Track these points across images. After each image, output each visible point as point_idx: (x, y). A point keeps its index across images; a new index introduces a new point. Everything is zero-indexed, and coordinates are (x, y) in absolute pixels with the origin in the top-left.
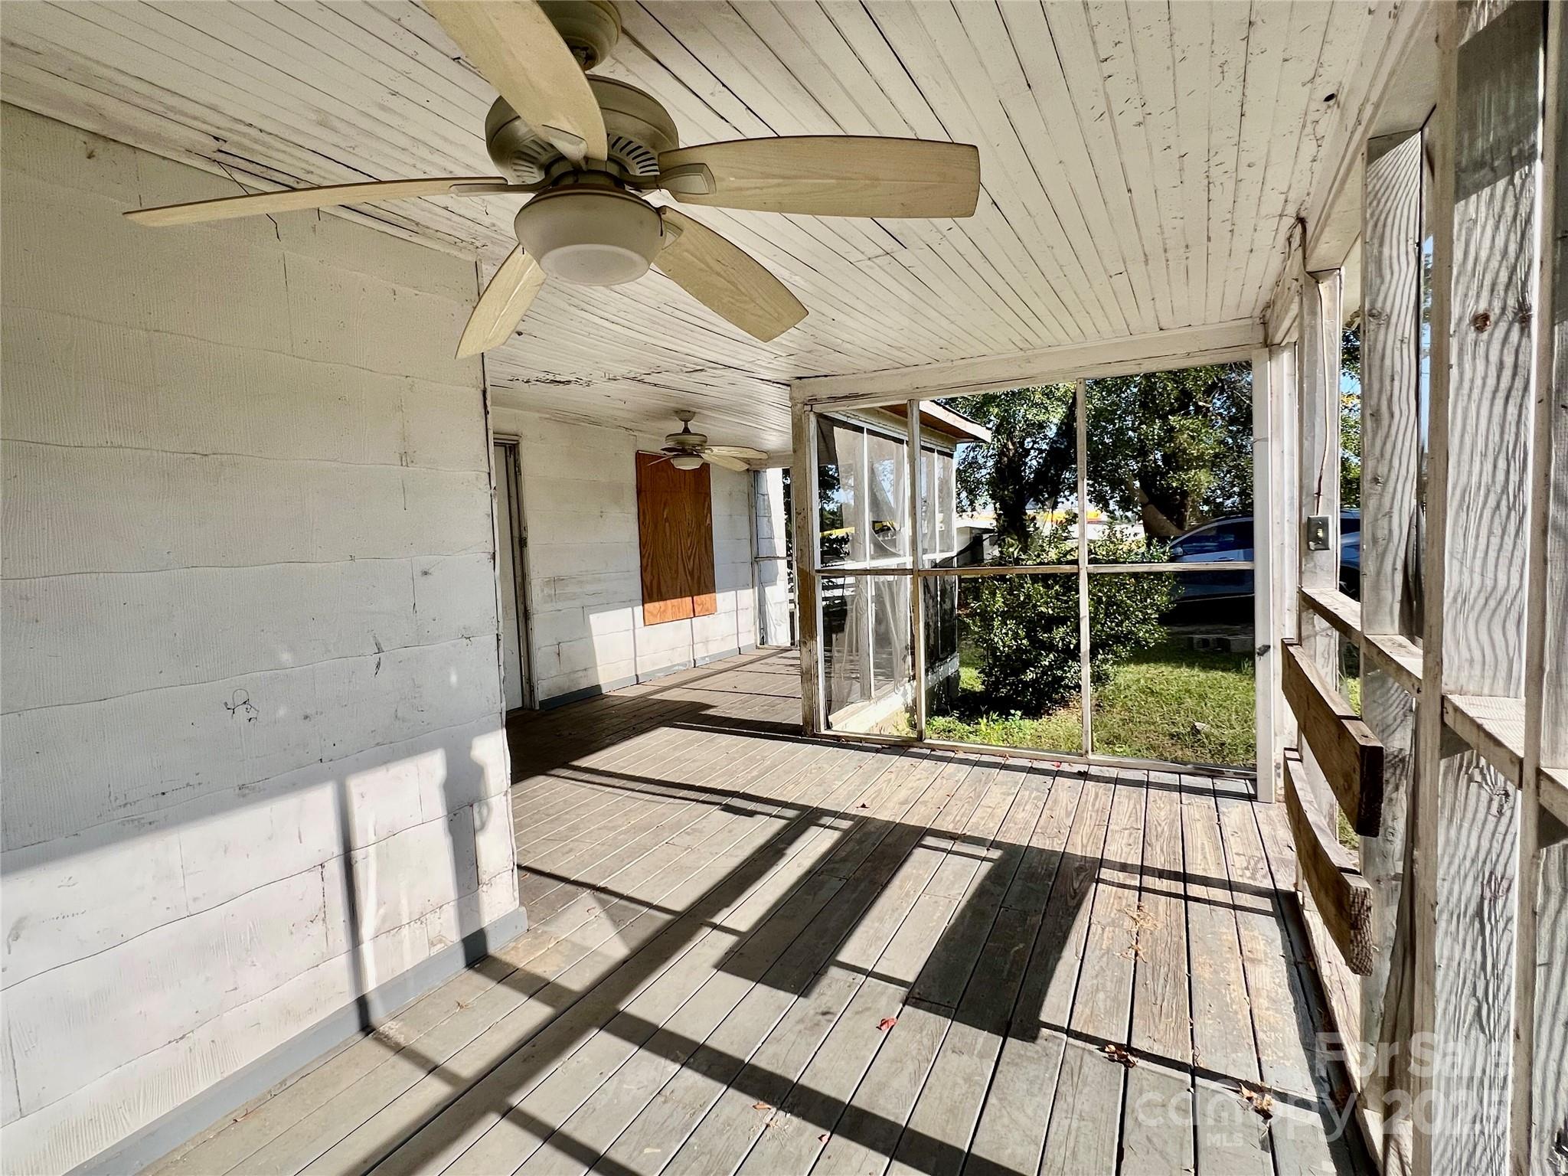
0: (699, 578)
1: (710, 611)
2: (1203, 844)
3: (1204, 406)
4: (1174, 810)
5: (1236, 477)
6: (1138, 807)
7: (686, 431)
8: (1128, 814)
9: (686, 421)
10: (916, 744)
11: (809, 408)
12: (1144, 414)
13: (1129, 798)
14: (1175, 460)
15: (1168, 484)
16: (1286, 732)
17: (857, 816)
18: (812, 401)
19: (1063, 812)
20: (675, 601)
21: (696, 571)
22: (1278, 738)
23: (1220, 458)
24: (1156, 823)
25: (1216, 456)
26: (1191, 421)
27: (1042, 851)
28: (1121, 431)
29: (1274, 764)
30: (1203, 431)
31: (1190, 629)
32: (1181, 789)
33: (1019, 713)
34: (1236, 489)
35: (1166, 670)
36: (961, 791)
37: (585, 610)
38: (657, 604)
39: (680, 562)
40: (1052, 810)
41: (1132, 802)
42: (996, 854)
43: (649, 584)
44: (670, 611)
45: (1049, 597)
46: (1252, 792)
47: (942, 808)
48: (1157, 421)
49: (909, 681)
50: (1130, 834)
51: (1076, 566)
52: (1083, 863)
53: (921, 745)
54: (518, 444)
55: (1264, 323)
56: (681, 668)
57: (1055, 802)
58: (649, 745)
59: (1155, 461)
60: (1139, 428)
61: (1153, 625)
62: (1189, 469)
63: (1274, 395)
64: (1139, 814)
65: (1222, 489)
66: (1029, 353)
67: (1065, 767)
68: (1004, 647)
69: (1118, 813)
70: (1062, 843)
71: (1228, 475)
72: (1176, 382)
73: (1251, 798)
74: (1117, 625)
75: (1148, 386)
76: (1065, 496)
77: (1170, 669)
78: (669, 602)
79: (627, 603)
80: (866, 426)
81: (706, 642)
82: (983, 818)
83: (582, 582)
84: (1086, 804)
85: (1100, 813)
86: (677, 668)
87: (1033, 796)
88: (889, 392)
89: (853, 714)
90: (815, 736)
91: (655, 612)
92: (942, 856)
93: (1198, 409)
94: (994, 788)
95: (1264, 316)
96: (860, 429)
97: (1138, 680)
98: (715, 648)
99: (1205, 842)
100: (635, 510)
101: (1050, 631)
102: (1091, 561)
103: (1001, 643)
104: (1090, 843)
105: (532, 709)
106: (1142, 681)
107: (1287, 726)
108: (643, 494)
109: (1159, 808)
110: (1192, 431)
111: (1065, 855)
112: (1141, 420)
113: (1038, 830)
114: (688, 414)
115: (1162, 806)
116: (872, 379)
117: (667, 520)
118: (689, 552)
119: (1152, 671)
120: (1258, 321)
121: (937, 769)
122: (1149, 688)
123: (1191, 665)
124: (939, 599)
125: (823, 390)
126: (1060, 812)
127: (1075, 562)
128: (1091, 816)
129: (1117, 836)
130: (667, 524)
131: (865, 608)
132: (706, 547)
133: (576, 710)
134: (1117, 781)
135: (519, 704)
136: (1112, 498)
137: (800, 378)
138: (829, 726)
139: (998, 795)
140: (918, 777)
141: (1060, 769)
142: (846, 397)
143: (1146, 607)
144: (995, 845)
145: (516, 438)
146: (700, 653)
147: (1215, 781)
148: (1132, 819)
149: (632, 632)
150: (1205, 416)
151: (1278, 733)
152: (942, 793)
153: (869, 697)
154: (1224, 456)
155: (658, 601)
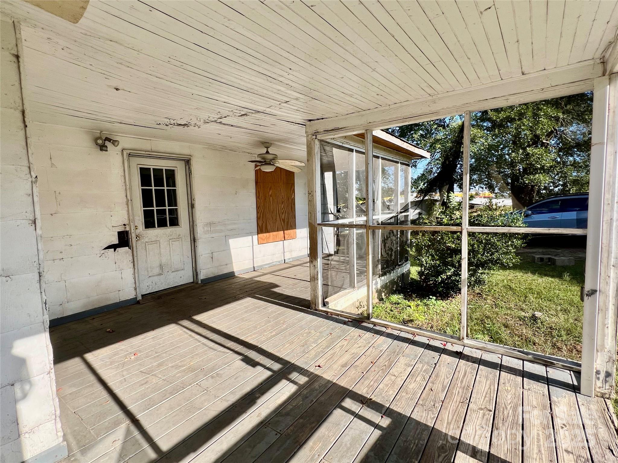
0: (288, 222)
1: (293, 238)
2: (538, 434)
3: (546, 143)
4: (517, 394)
5: (561, 177)
6: (492, 388)
7: (267, 152)
8: (484, 394)
9: (267, 148)
10: (366, 321)
11: (314, 137)
12: (514, 147)
13: (487, 378)
14: (530, 170)
15: (524, 181)
16: (606, 350)
17: (313, 373)
18: (316, 134)
19: (440, 386)
20: (275, 233)
21: (286, 220)
22: (599, 354)
23: (554, 168)
24: (503, 405)
25: (551, 167)
26: (538, 150)
27: (418, 423)
28: (502, 156)
29: (595, 371)
30: (545, 155)
31: (534, 250)
32: (523, 374)
33: (434, 298)
34: (561, 183)
35: (519, 275)
36: (381, 360)
37: (227, 237)
38: (265, 235)
39: (278, 215)
40: (433, 383)
41: (488, 382)
42: (385, 422)
43: (261, 226)
44: (272, 237)
45: (453, 239)
46: (576, 383)
47: (365, 373)
48: (520, 150)
49: (379, 277)
50: (484, 415)
51: (460, 227)
52: (445, 443)
53: (369, 322)
54: (190, 160)
55: (603, 62)
56: (277, 263)
57: (437, 376)
58: (236, 308)
59: (519, 169)
60: (511, 154)
61: (512, 256)
62: (536, 173)
63: (611, 111)
64: (492, 395)
65: (553, 183)
66: (434, 97)
67: (449, 347)
68: (426, 264)
69: (478, 393)
70: (433, 418)
71: (557, 176)
72: (531, 131)
73: (576, 389)
74: (491, 255)
75: (517, 133)
76: (474, 186)
77: (521, 274)
78: (271, 233)
79: (251, 234)
80: (355, 148)
81: (291, 251)
82: (387, 385)
83: (225, 224)
84: (457, 380)
85: (465, 390)
86: (275, 263)
87: (424, 369)
88: (355, 126)
89: (342, 296)
90: (316, 310)
91: (264, 238)
92: (350, 419)
93: (543, 144)
94: (402, 358)
95: (604, 57)
96: (351, 150)
97: (503, 280)
98: (295, 255)
99: (540, 433)
100: (254, 191)
101: (451, 257)
102: (471, 224)
103: (425, 262)
104: (454, 420)
105: (197, 283)
106: (505, 281)
107: (607, 347)
108: (259, 184)
109: (507, 391)
110: (539, 155)
111: (434, 431)
112: (512, 150)
113: (421, 402)
114: (268, 144)
115: (509, 388)
116: (346, 119)
117: (271, 196)
118: (283, 211)
119: (512, 275)
120: (598, 61)
121: (373, 339)
122: (509, 286)
123: (533, 273)
124: (399, 236)
125: (321, 126)
126: (438, 387)
127: (460, 224)
128: (459, 392)
129: (474, 415)
130: (271, 198)
131: (352, 242)
132: (291, 208)
133: (218, 284)
134: (480, 362)
135: (192, 281)
136: (496, 187)
137: (310, 120)
138: (324, 304)
139: (402, 365)
140: (360, 345)
141: (446, 347)
142: (333, 130)
143: (508, 246)
144: (388, 412)
145: (189, 157)
146: (288, 256)
147: (548, 369)
148: (487, 399)
149: (252, 247)
150: (546, 147)
151: (599, 350)
152: (369, 360)
153: (354, 287)
154: (556, 167)
155: (265, 233)
